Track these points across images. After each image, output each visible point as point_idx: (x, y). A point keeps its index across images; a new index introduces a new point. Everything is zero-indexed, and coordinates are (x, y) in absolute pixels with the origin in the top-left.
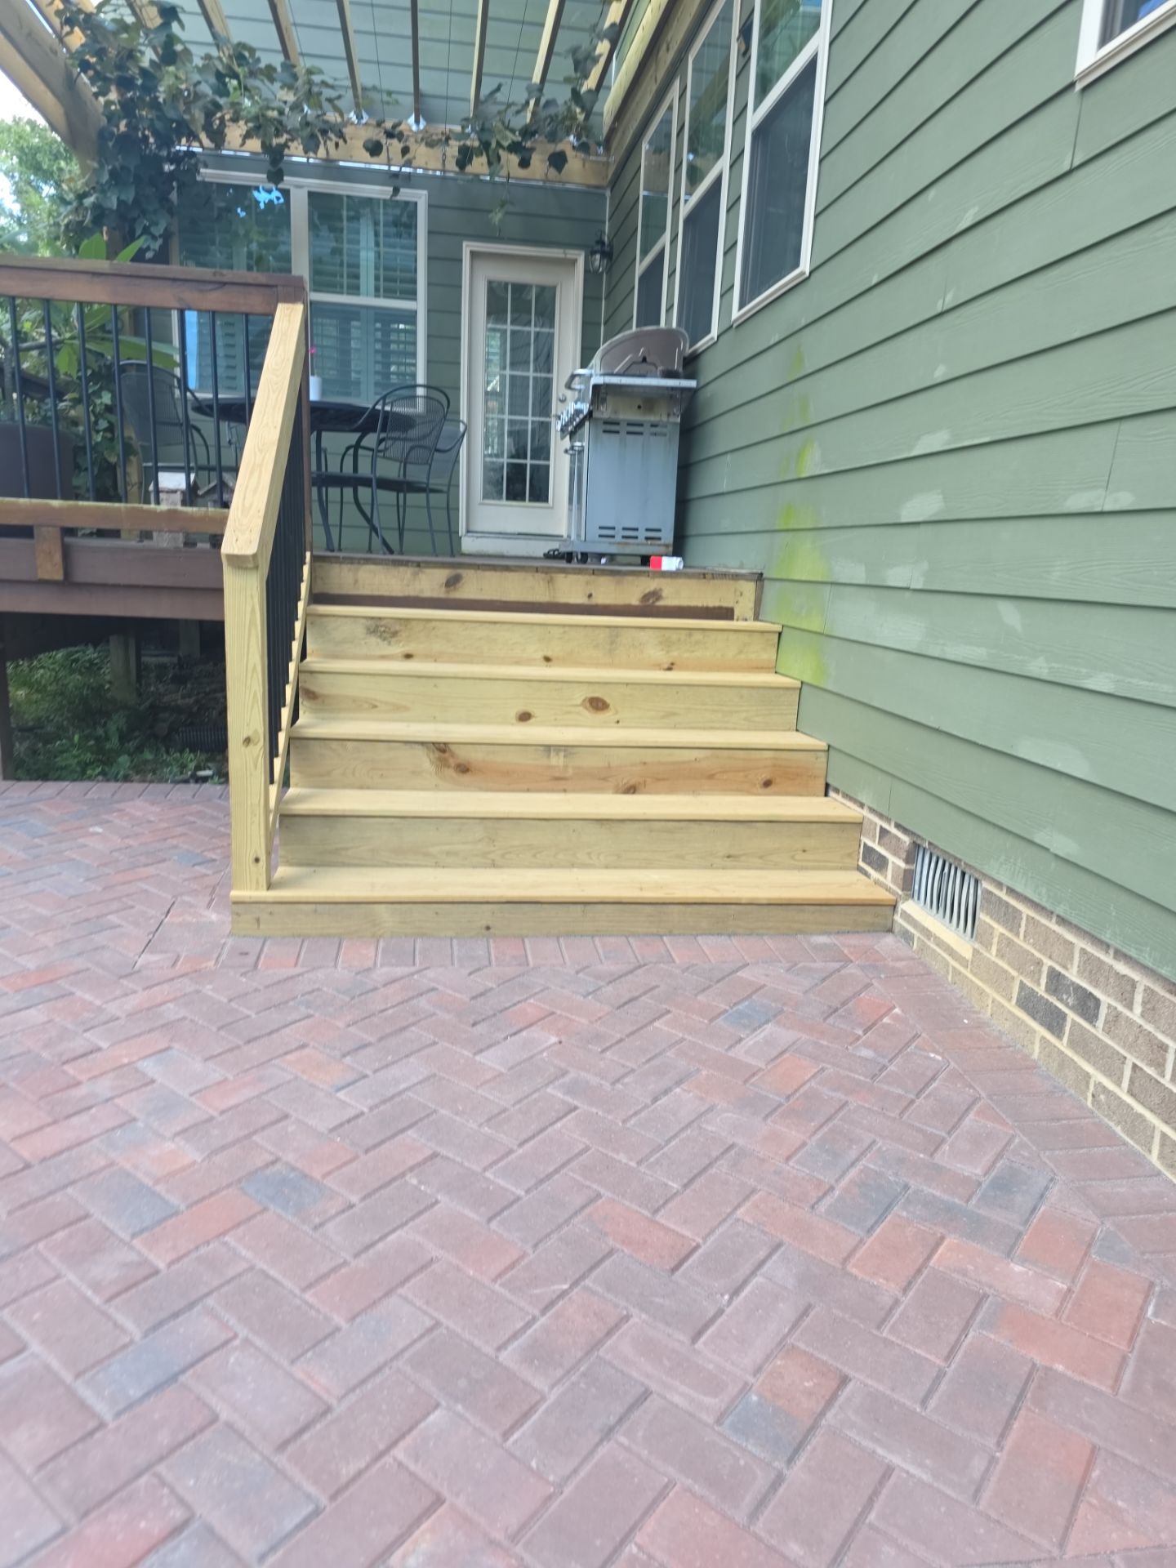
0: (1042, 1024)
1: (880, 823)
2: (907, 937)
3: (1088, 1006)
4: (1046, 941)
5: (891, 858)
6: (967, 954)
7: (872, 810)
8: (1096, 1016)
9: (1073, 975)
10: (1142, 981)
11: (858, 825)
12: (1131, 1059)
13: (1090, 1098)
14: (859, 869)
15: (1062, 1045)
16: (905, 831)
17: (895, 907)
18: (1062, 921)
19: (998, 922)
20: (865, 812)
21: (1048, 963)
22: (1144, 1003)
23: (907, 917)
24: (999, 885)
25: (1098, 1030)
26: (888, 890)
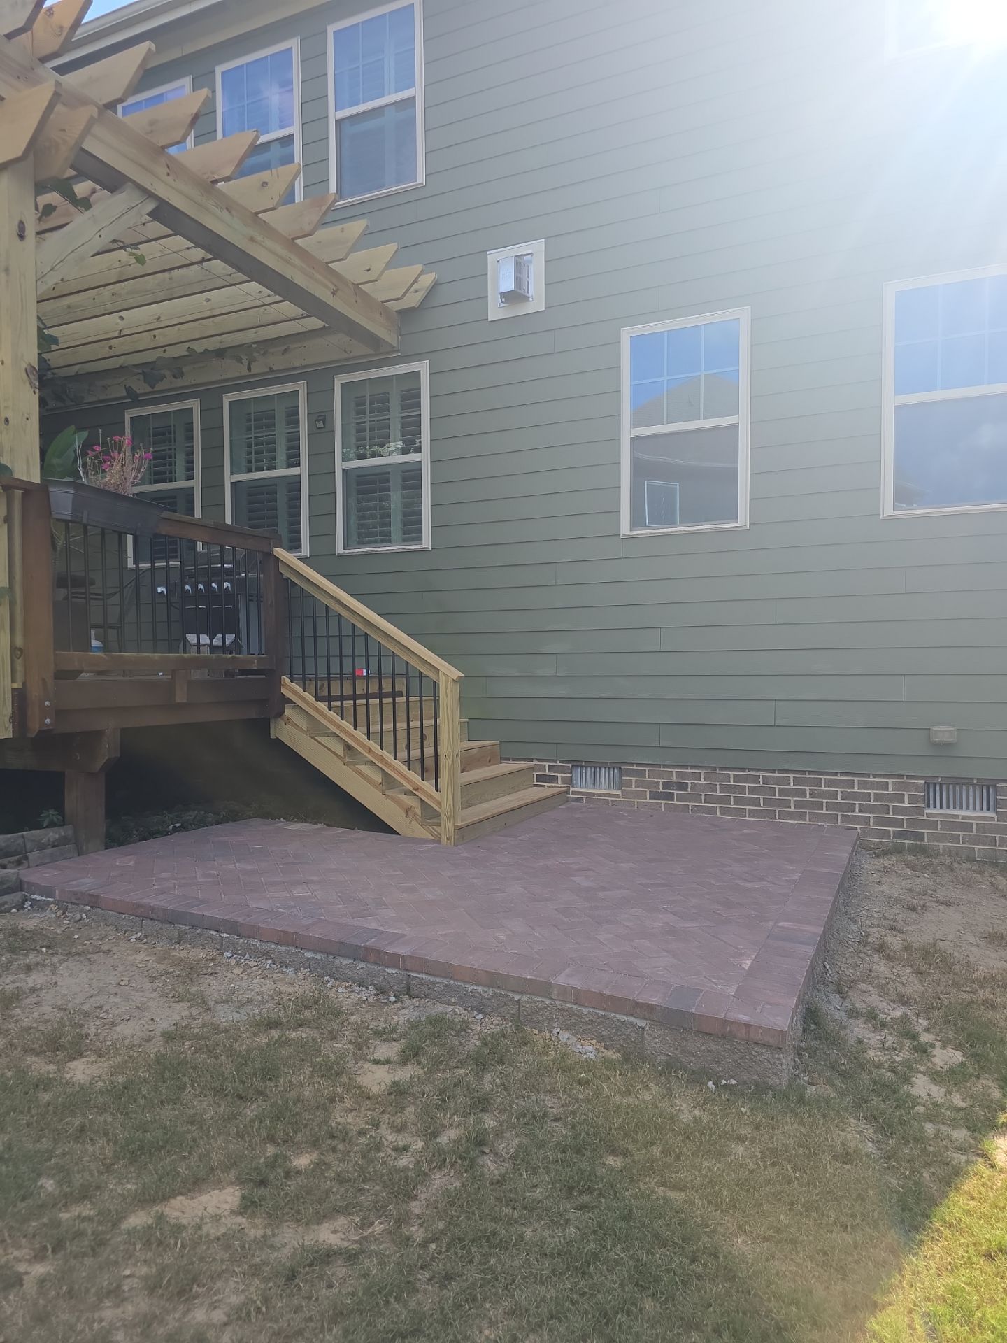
0: (663, 800)
1: (547, 764)
2: (580, 800)
3: (683, 786)
4: (660, 775)
5: (559, 775)
6: (619, 792)
7: (539, 760)
8: (687, 788)
9: (674, 780)
10: (702, 772)
11: (533, 769)
12: (703, 794)
13: (690, 811)
14: (535, 785)
15: (675, 802)
16: (567, 762)
17: (567, 792)
18: (665, 766)
19: (634, 777)
20: (534, 763)
21: (661, 781)
22: (704, 777)
23: (574, 793)
24: (632, 764)
25: (689, 791)
26: (561, 787)
